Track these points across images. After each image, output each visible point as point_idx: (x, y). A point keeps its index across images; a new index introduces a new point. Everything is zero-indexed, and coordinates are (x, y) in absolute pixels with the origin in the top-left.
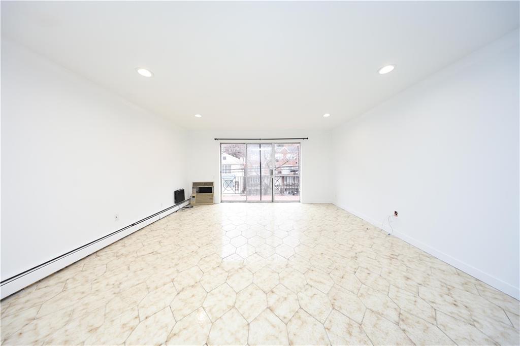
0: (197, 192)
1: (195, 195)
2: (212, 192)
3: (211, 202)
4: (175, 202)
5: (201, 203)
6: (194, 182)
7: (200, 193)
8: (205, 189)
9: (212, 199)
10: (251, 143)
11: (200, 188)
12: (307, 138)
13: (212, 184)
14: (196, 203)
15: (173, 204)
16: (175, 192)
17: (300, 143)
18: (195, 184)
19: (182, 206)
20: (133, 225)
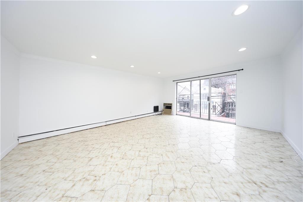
0: (165, 108)
1: (164, 109)
2: (171, 109)
3: (170, 113)
4: (154, 111)
5: (166, 113)
6: (164, 103)
7: (166, 108)
8: (168, 107)
9: (171, 112)
10: (194, 80)
11: (166, 106)
12: (243, 69)
13: (171, 104)
14: (164, 113)
15: (153, 111)
16: (154, 107)
17: (236, 74)
18: (164, 104)
19: (157, 113)
20: (135, 116)
